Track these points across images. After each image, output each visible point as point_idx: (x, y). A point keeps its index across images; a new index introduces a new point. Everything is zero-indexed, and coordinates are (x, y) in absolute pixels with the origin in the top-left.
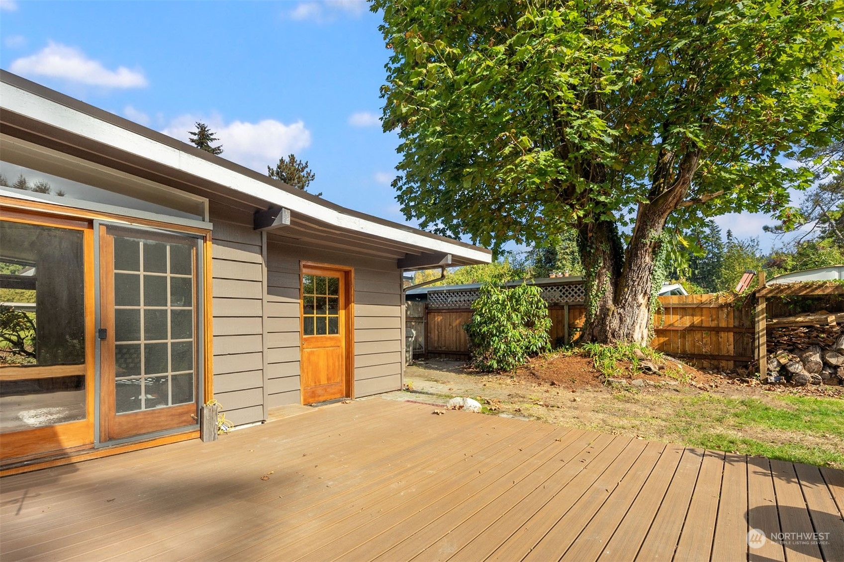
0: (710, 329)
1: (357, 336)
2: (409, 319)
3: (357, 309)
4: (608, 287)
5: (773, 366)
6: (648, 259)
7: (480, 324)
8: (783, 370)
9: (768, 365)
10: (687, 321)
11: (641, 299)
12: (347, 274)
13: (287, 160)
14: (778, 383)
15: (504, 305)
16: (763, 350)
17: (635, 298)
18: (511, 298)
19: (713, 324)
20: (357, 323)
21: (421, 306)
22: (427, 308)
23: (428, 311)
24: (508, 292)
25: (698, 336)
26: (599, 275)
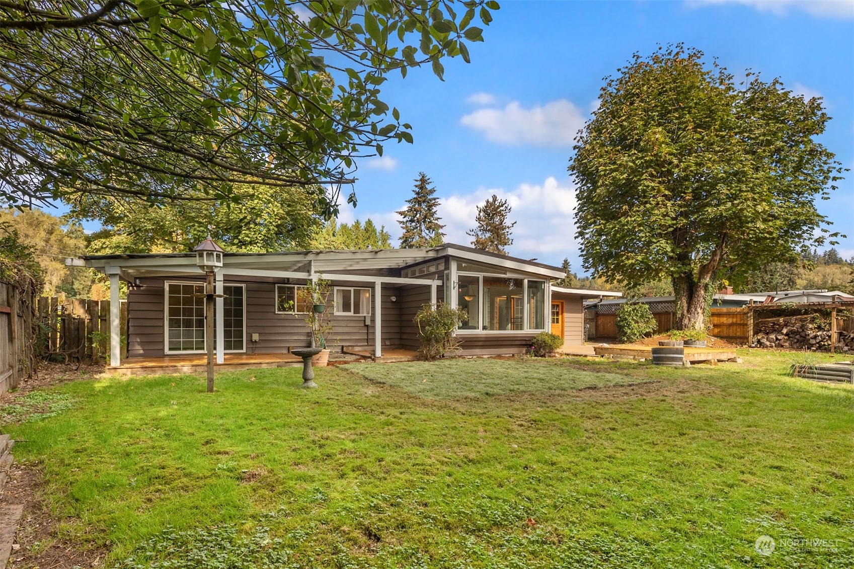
0: (740, 324)
1: (566, 325)
2: (585, 320)
3: (566, 315)
4: (685, 305)
5: (755, 340)
6: (702, 292)
7: (620, 321)
8: (759, 341)
9: (753, 339)
10: (730, 321)
11: (699, 310)
12: (562, 303)
13: (491, 200)
14: (756, 346)
15: (630, 313)
16: (751, 333)
17: (696, 310)
18: (633, 310)
19: (742, 322)
20: (566, 320)
21: (593, 311)
22: (597, 313)
23: (597, 315)
24: (633, 307)
25: (735, 327)
26: (680, 299)
